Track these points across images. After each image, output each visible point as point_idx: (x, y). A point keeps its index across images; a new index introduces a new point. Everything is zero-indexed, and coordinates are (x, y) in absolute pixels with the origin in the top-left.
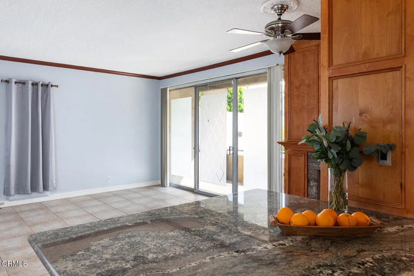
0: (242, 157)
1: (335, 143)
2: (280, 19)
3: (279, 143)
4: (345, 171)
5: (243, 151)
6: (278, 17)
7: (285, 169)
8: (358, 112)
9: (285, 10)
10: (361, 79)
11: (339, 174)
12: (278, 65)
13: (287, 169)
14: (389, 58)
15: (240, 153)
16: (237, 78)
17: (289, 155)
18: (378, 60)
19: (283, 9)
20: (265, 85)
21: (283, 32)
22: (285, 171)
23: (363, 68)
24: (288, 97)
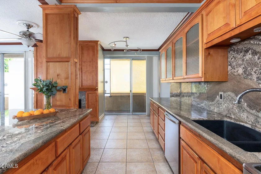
0: (8, 98)
1: (45, 86)
2: (28, 30)
3: (31, 88)
4: (50, 96)
5: (8, 94)
6: (27, 29)
7: (34, 101)
8: (57, 75)
9: (31, 27)
10: (58, 63)
11: (48, 97)
12: (30, 50)
13: (36, 101)
14: (66, 58)
15: (5, 96)
16: (4, 54)
17: (37, 94)
18: (63, 58)
19: (29, 26)
20: (22, 59)
21: (29, 37)
22: (34, 102)
23: (58, 60)
24: (36, 67)
